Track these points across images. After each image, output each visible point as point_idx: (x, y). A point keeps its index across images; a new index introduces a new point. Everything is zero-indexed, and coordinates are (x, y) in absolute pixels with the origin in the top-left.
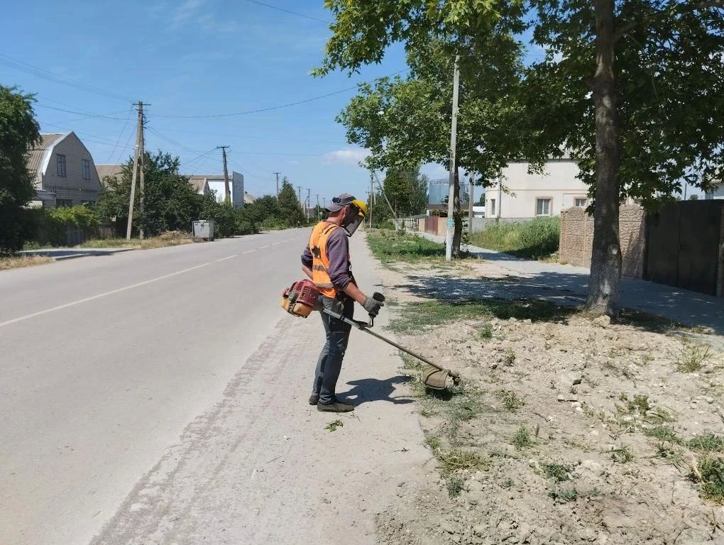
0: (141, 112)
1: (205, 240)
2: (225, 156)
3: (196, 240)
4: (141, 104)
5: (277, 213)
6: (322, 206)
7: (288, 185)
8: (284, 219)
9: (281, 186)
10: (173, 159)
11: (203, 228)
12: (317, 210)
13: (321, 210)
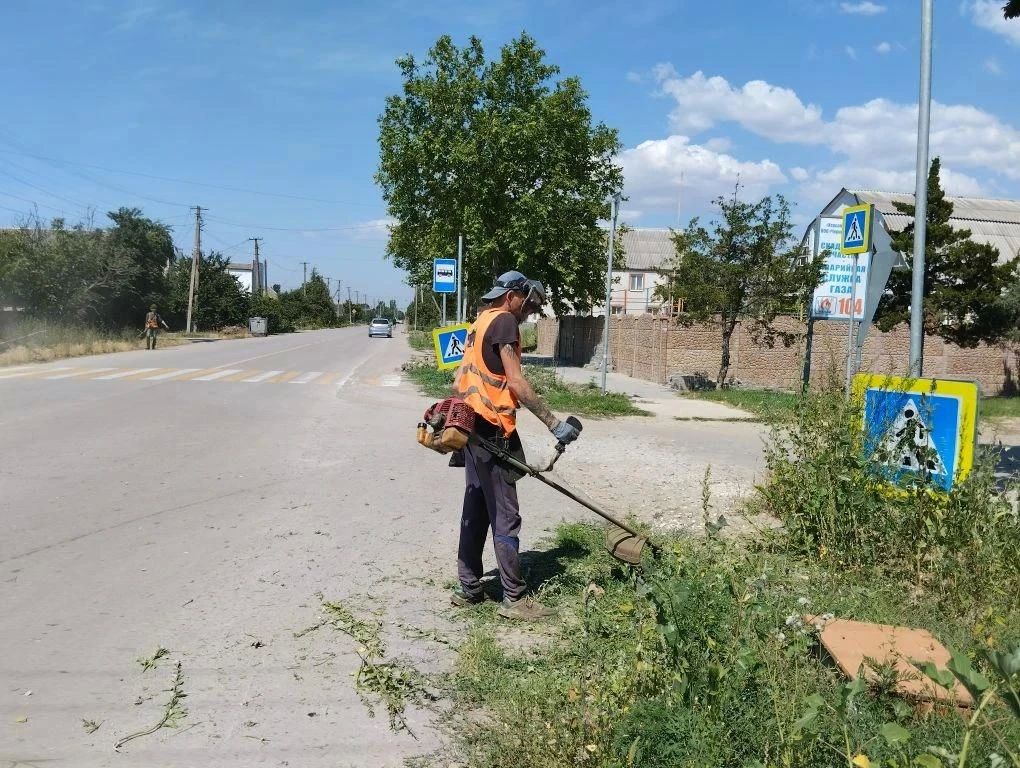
0: (198, 216)
1: (261, 335)
2: (257, 248)
3: (256, 335)
4: (199, 208)
5: (307, 310)
6: (354, 302)
7: (318, 278)
8: (315, 317)
9: (309, 279)
10: (224, 258)
11: (259, 324)
12: (348, 306)
13: (353, 307)
